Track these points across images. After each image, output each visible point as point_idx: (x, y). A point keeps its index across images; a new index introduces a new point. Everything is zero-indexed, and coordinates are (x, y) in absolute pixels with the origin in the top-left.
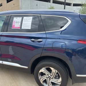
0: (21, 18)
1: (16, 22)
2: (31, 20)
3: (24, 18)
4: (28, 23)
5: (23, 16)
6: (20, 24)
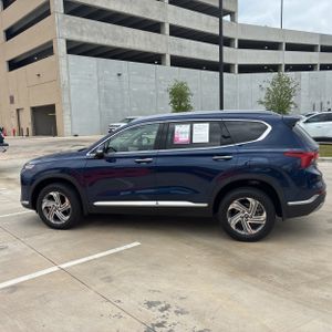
0: (189, 126)
1: (181, 133)
2: (207, 129)
3: (195, 125)
4: (202, 133)
5: (192, 123)
6: (188, 135)
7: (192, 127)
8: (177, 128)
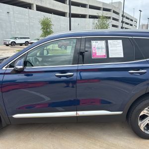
7: (107, 43)
8: (94, 43)
